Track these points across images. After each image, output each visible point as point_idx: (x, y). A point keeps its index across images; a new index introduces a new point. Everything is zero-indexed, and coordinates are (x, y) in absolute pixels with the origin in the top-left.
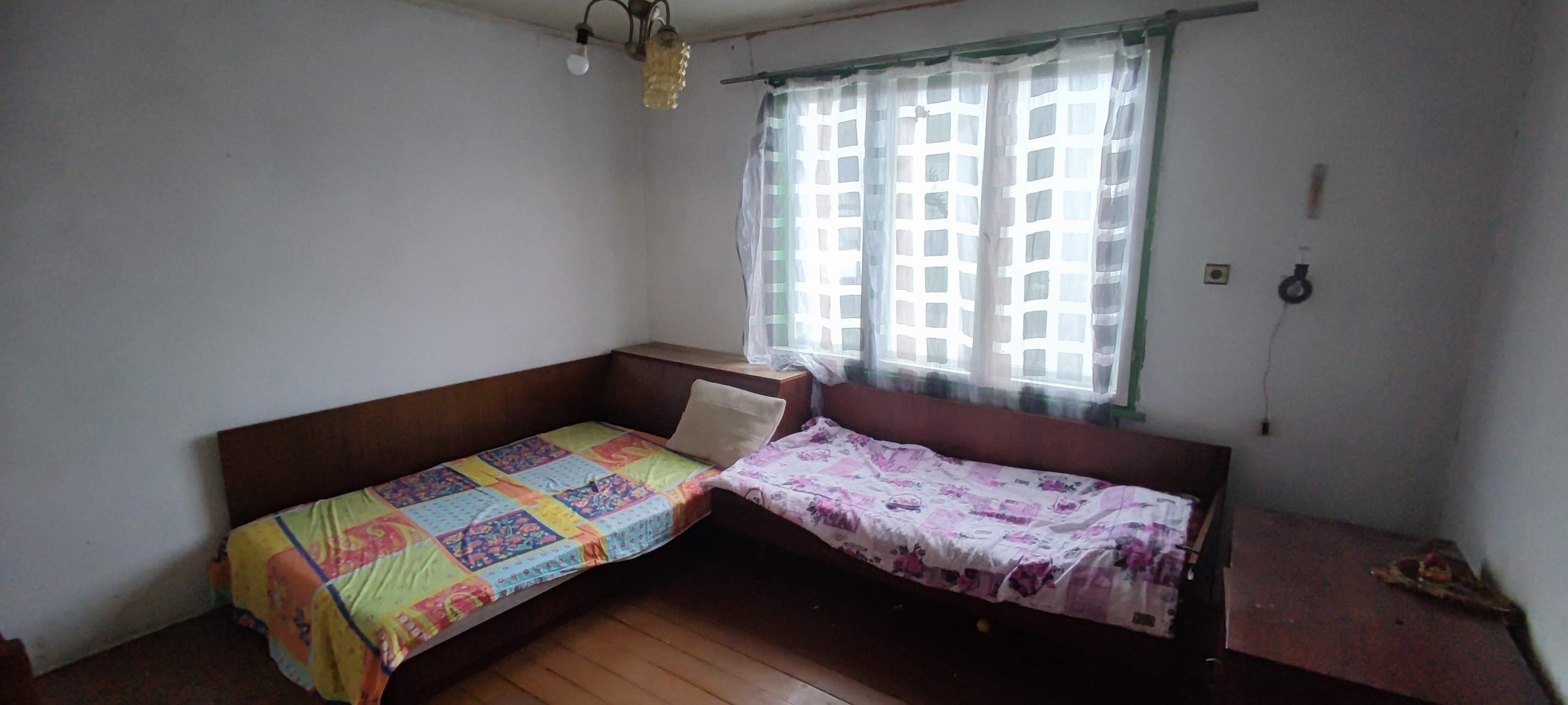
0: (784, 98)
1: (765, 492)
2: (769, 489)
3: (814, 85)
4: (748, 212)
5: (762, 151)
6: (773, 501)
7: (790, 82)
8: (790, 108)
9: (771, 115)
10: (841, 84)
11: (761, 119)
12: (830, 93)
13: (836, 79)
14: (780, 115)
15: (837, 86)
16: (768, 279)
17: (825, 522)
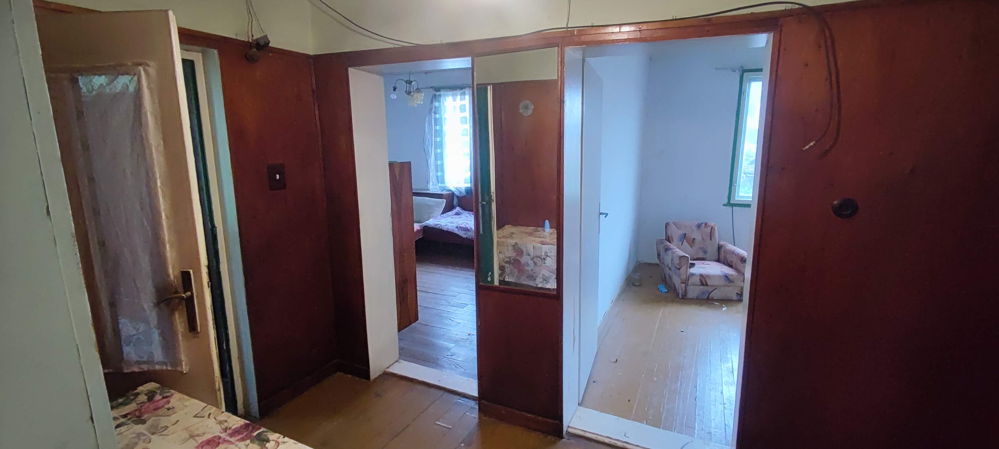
0: (440, 95)
1: (442, 224)
2: (443, 224)
3: (450, 92)
4: (428, 136)
5: (433, 114)
6: (445, 227)
7: (442, 90)
8: (442, 99)
9: (436, 102)
10: (460, 92)
11: (432, 103)
12: (456, 95)
13: (458, 90)
14: (439, 102)
15: (459, 92)
16: (436, 159)
17: (461, 230)
